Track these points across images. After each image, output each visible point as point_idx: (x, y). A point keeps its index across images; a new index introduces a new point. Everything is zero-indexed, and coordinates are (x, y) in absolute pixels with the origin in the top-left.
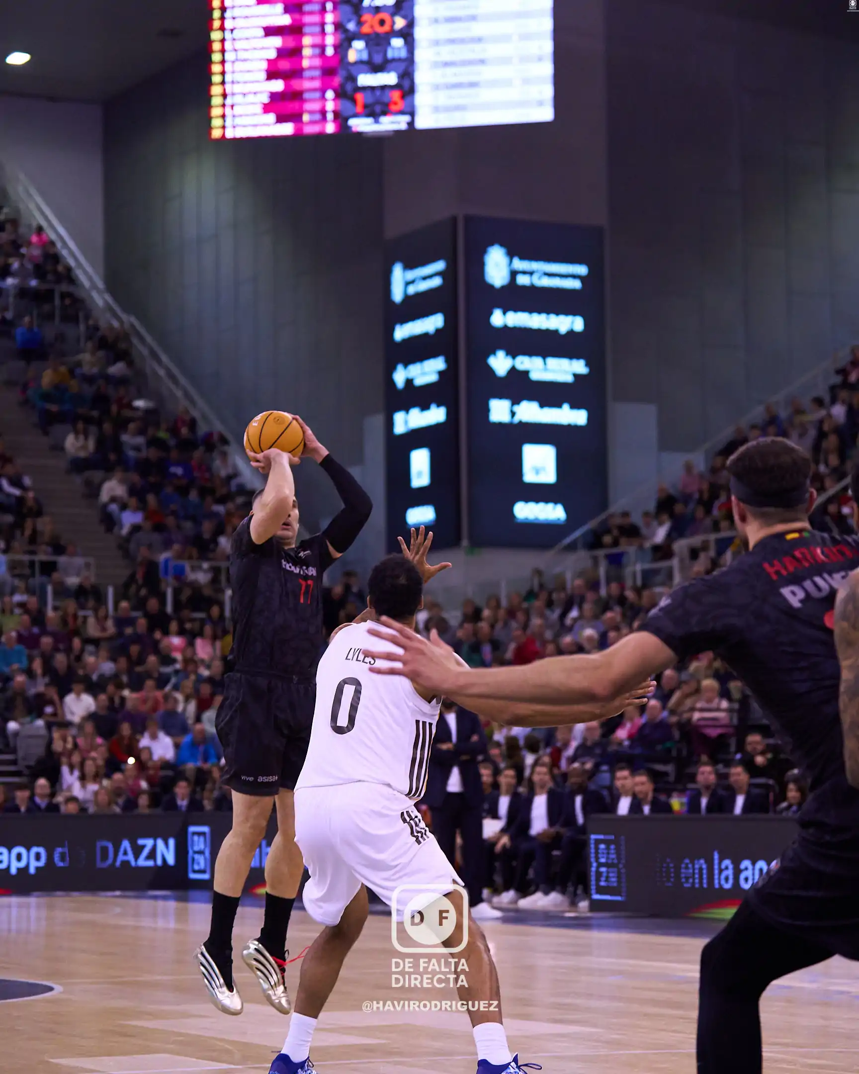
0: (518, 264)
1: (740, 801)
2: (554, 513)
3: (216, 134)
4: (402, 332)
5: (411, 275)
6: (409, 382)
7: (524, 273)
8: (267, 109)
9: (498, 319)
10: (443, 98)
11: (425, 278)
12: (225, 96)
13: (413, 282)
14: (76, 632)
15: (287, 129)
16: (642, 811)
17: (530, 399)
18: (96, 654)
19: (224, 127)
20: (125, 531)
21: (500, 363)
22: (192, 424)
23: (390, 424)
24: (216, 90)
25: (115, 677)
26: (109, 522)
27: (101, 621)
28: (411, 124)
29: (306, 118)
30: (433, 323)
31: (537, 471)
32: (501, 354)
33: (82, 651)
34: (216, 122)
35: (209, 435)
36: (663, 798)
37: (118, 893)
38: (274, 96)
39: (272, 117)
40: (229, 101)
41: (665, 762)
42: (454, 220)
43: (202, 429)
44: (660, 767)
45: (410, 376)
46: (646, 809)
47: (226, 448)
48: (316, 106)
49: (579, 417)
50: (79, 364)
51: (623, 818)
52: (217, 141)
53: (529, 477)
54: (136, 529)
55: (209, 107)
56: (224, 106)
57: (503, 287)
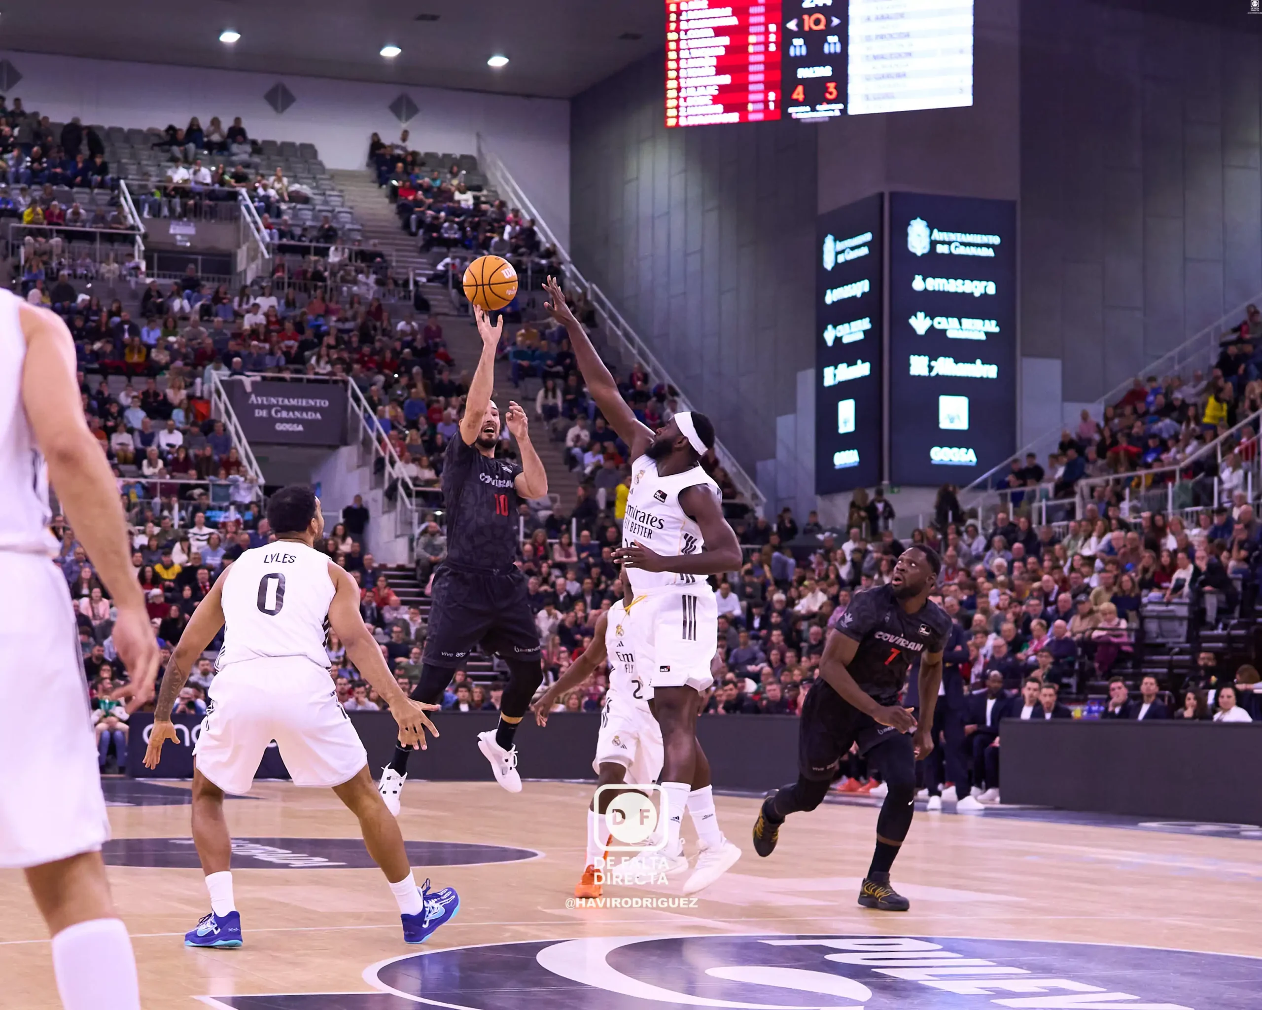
0: (938, 235)
1: (1145, 708)
2: (965, 456)
3: (671, 122)
4: (832, 296)
5: (840, 246)
6: (838, 340)
7: (943, 243)
8: (715, 100)
9: (918, 284)
10: (875, 87)
11: (853, 249)
12: (679, 89)
13: (843, 251)
14: (545, 558)
15: (733, 118)
16: (1044, 717)
17: (946, 355)
18: (564, 576)
19: (678, 117)
20: (588, 470)
21: (920, 323)
22: (645, 378)
23: (820, 377)
24: (671, 84)
25: (580, 597)
26: (572, 461)
27: (565, 547)
28: (844, 111)
29: (750, 107)
30: (860, 288)
31: (952, 420)
32: (921, 315)
33: (549, 574)
34: (671, 113)
35: (660, 387)
36: (1063, 706)
37: (581, 780)
38: (721, 88)
39: (720, 108)
40: (683, 94)
41: (1070, 676)
42: (881, 195)
43: (654, 382)
44: (1065, 680)
45: (839, 335)
46: (1048, 716)
47: (676, 398)
48: (760, 97)
49: (990, 371)
50: (548, 326)
51: (1025, 722)
52: (671, 128)
53: (945, 424)
54: (598, 467)
55: (666, 99)
56: (678, 98)
57: (923, 255)
